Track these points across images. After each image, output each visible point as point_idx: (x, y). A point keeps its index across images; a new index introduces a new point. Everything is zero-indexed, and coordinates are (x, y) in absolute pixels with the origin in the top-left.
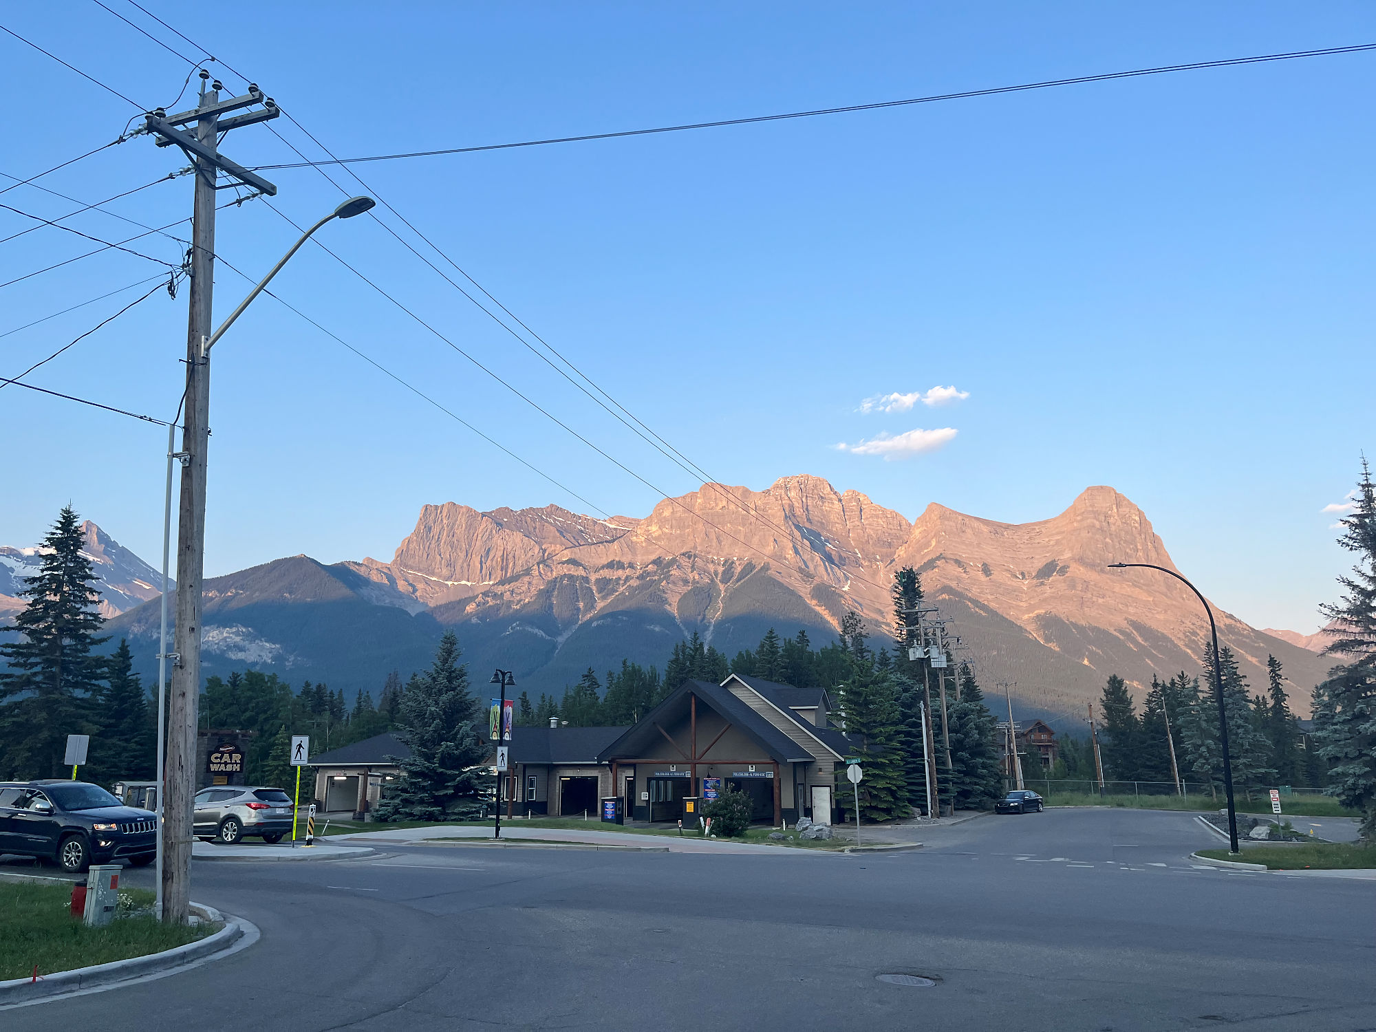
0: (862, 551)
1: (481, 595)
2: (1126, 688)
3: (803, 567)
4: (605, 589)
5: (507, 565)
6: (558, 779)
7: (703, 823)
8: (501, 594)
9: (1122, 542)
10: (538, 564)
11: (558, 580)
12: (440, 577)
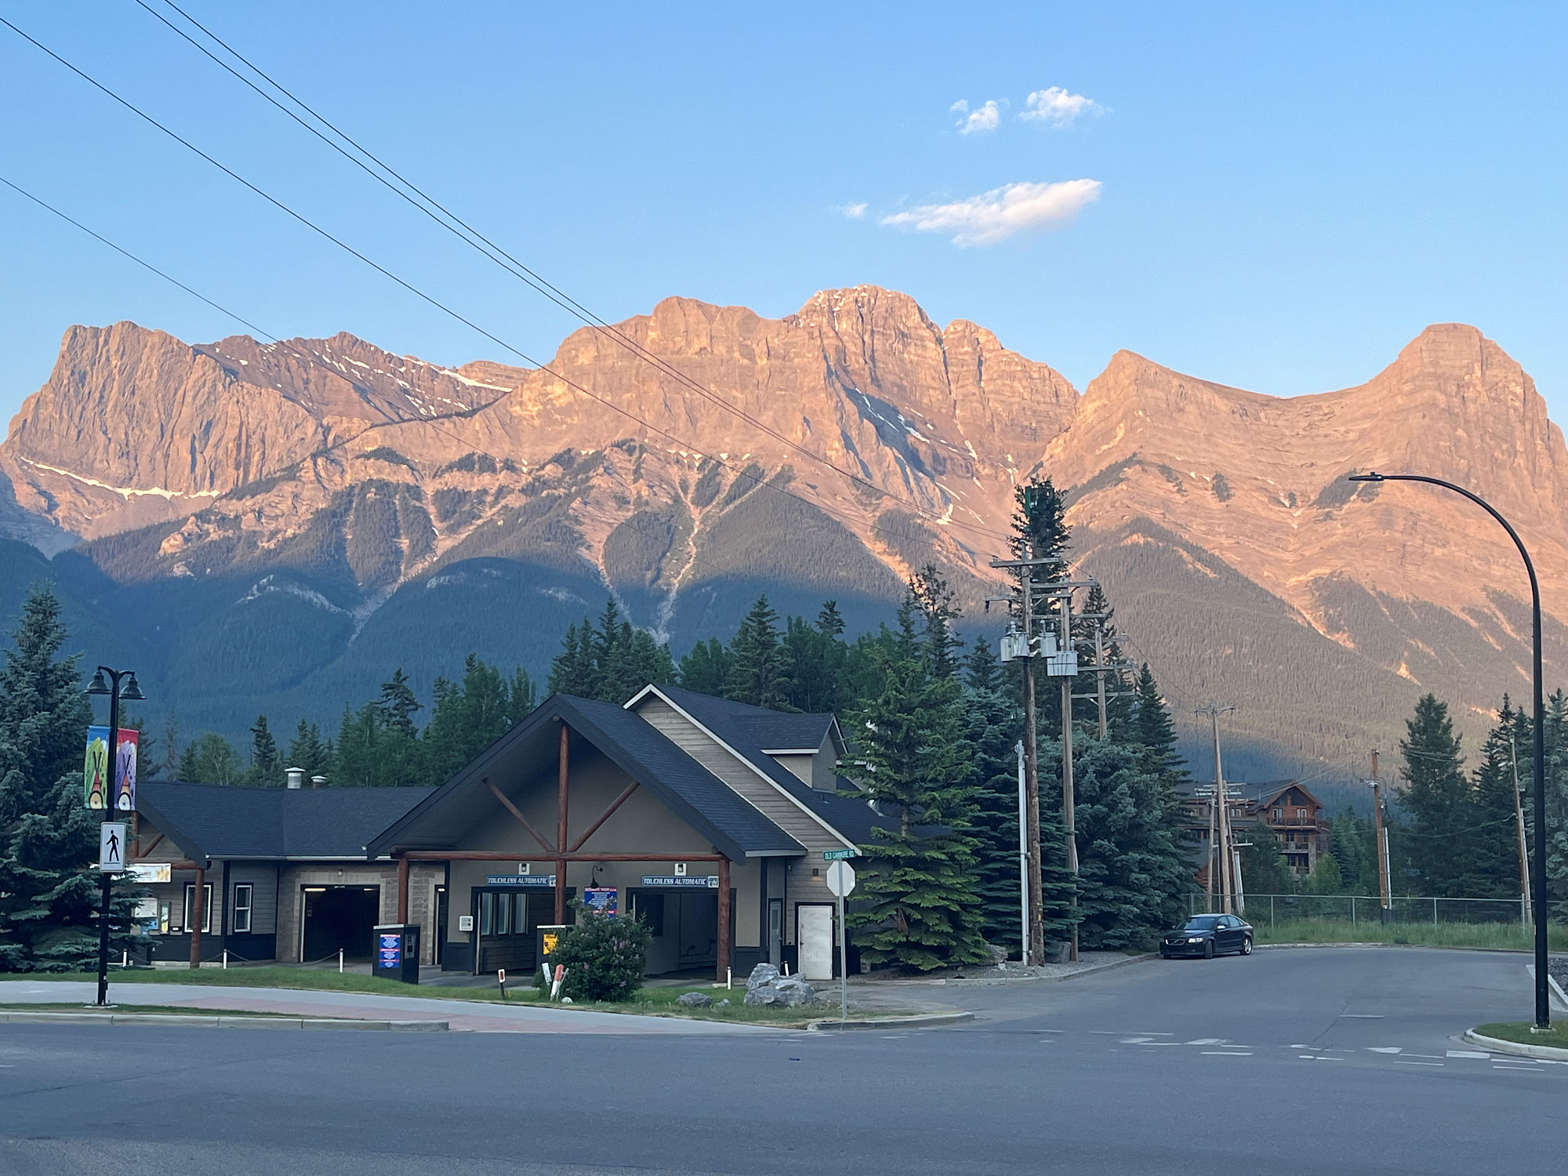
0: (979, 445)
1: (193, 518)
2: (1450, 720)
3: (861, 475)
4: (454, 512)
5: (248, 457)
6: (298, 889)
7: (548, 975)
8: (237, 517)
9: (1487, 438)
10: (314, 457)
11: (357, 491)
12: (106, 478)
